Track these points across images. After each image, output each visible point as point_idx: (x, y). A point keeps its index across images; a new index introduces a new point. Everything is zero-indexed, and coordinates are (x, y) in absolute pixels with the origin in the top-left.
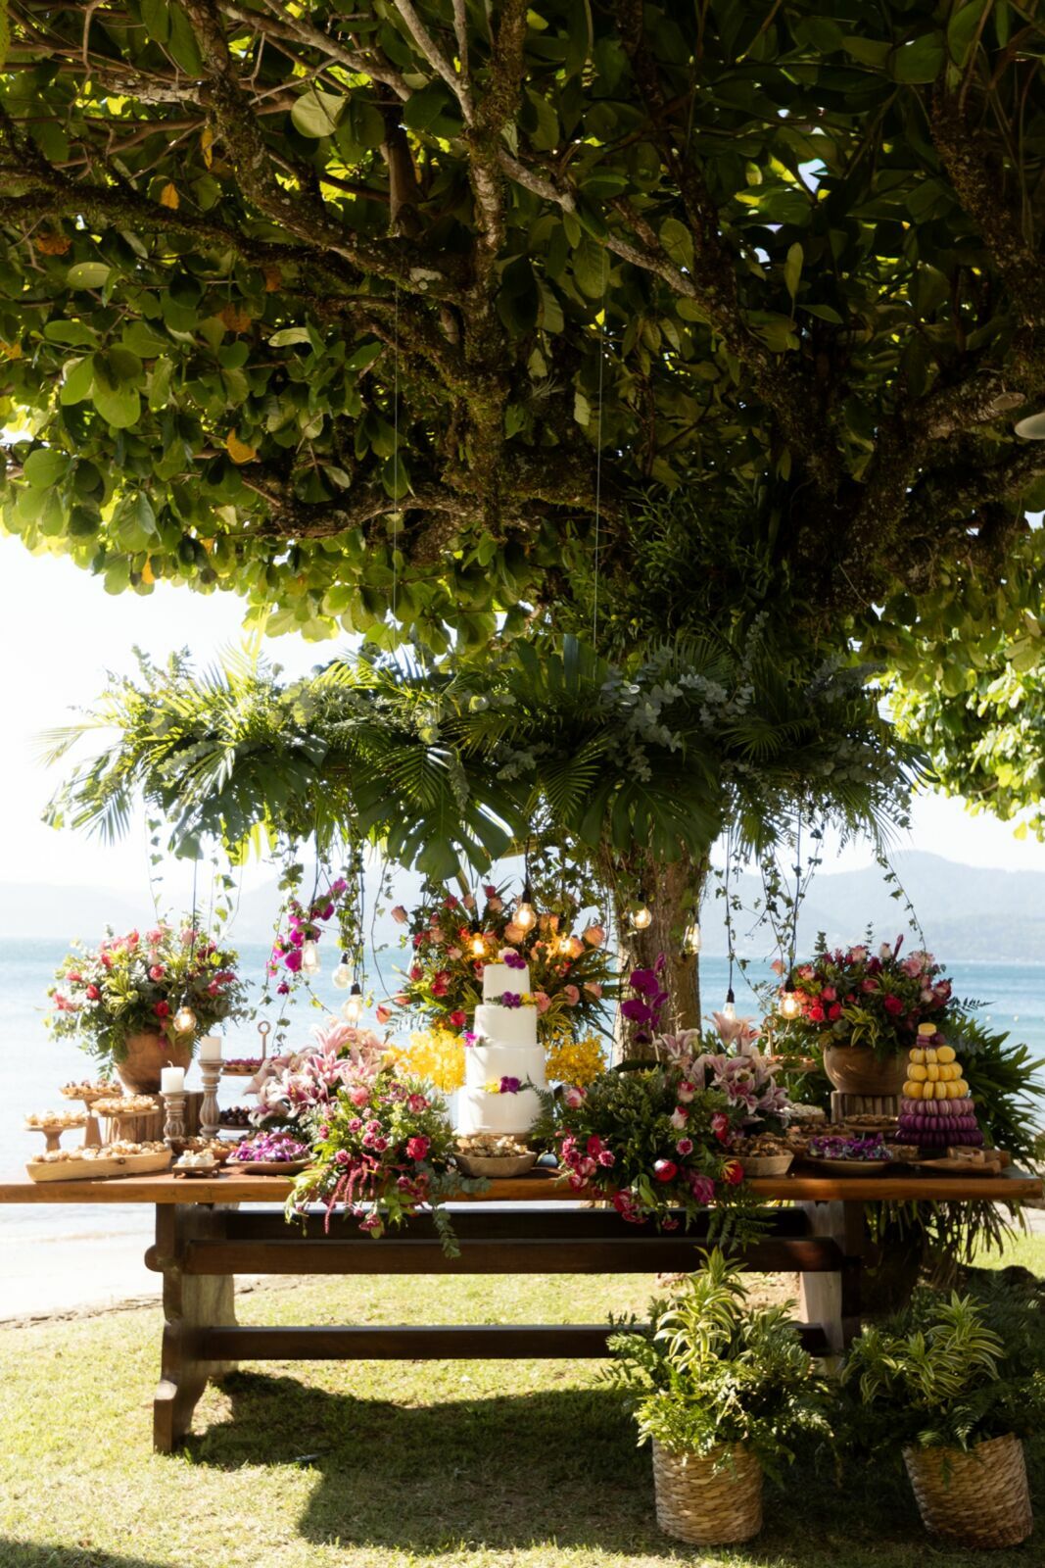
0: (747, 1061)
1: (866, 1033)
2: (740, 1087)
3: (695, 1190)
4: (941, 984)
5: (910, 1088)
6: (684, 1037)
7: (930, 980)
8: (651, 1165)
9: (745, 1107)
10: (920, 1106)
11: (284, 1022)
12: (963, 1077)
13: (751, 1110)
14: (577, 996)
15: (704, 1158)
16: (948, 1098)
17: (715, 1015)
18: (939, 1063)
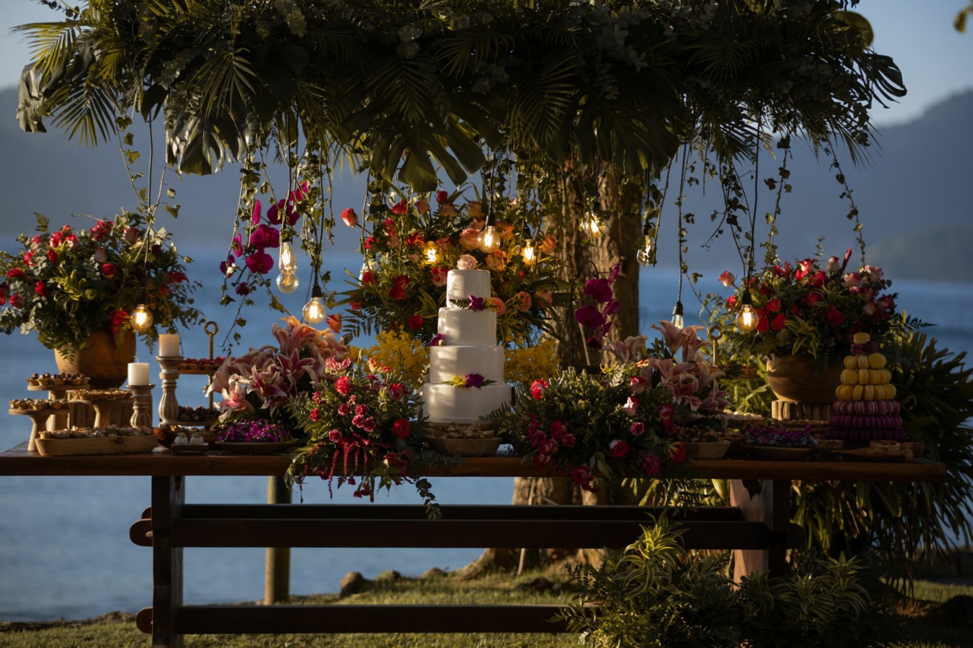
0: (693, 366)
1: (807, 343)
2: (684, 389)
3: (644, 465)
4: (884, 298)
5: (842, 391)
6: (632, 343)
7: (875, 293)
8: (605, 445)
9: (688, 406)
10: (850, 407)
11: (242, 322)
12: (891, 382)
13: (694, 408)
14: (530, 304)
15: (652, 440)
16: (875, 399)
17: (663, 324)
18: (870, 368)
